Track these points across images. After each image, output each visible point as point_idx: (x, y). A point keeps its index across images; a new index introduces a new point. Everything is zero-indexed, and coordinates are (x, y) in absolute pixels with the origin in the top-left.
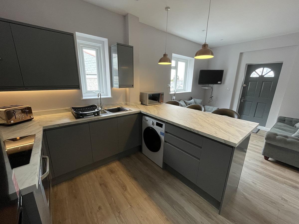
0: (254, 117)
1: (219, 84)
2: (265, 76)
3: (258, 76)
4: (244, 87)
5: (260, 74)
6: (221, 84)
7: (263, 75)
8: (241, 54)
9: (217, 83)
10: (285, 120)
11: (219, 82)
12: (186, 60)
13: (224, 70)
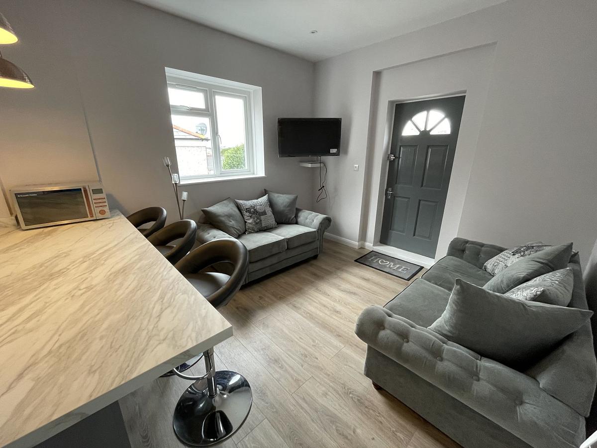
0: (414, 235)
1: (334, 154)
2: (432, 133)
3: (418, 133)
4: (390, 162)
5: (422, 129)
6: (337, 154)
7: (428, 129)
8: (377, 75)
9: (328, 153)
10: (463, 251)
11: (334, 151)
12: (244, 92)
13: (341, 119)
